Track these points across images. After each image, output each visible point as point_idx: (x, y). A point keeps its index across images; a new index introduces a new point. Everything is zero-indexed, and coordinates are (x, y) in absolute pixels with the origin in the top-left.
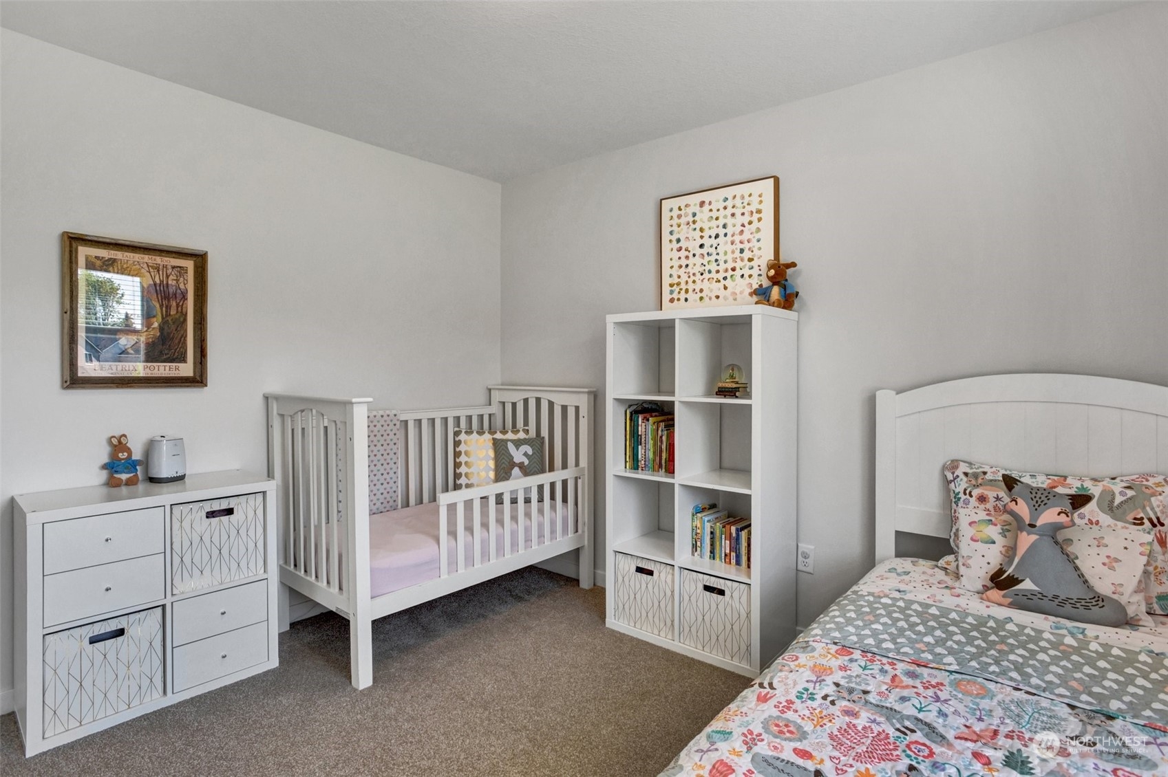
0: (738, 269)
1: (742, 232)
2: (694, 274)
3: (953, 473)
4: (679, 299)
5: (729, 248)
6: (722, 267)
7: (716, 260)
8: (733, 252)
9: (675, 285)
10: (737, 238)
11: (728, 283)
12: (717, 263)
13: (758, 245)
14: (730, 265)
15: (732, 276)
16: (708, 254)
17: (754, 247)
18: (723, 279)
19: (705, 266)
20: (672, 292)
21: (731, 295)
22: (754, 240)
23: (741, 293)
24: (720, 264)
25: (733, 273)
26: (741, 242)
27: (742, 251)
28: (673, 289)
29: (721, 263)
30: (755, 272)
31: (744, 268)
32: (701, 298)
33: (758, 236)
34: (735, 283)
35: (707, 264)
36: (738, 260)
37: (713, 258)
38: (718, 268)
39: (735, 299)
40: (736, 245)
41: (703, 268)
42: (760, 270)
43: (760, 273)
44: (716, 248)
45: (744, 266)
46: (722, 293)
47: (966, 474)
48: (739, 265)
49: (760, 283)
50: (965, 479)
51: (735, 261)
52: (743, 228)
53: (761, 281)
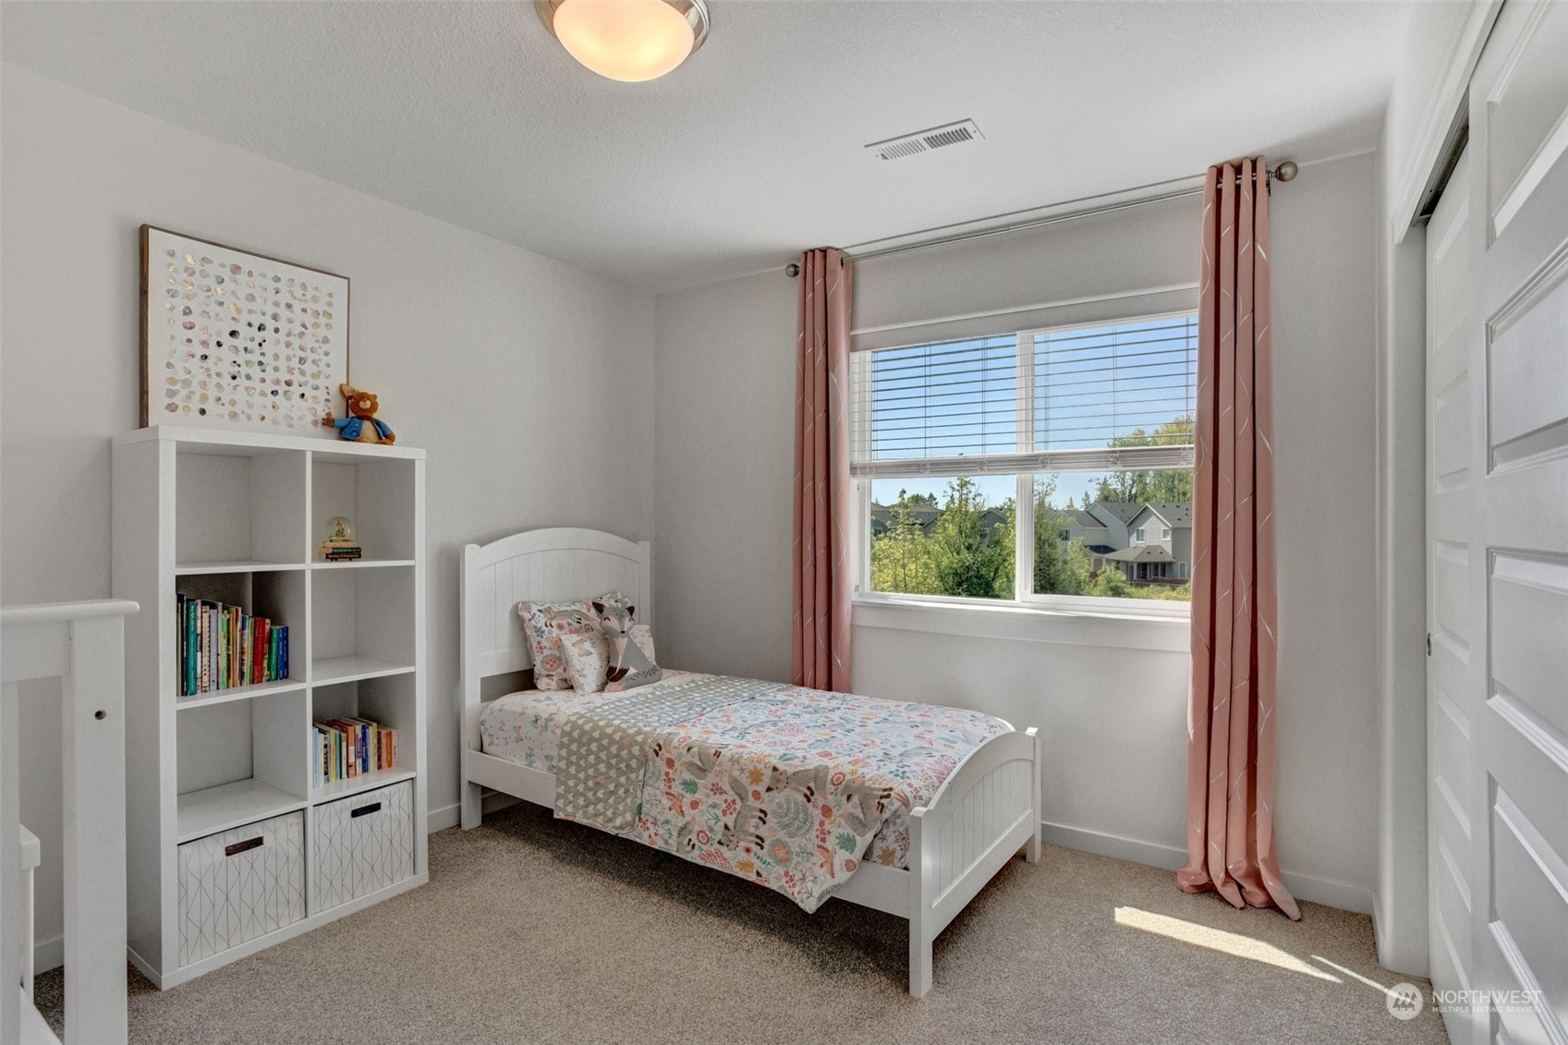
0: (296, 384)
1: (302, 335)
2: (218, 374)
3: (530, 612)
4: (187, 409)
5: (283, 352)
6: (270, 375)
7: (261, 363)
8: (288, 359)
9: (180, 384)
10: (296, 342)
11: (279, 399)
12: (262, 367)
13: (326, 359)
14: (284, 376)
15: (286, 392)
16: (246, 349)
17: (320, 360)
18: (272, 392)
19: (239, 366)
20: (171, 394)
21: (284, 419)
22: (321, 352)
23: (301, 418)
24: (267, 370)
25: (288, 388)
26: (302, 348)
27: (302, 361)
28: (174, 388)
29: (269, 369)
30: (322, 395)
31: (306, 385)
32: (233, 415)
33: (325, 347)
34: (290, 404)
35: (243, 365)
36: (296, 372)
37: (256, 357)
38: (263, 375)
39: (291, 426)
40: (293, 349)
41: (237, 368)
42: (328, 394)
43: (328, 397)
44: (260, 345)
45: (306, 383)
46: (269, 413)
47: (540, 611)
48: (296, 378)
49: (327, 411)
50: (542, 615)
51: (290, 371)
52: (303, 329)
53: (329, 408)
